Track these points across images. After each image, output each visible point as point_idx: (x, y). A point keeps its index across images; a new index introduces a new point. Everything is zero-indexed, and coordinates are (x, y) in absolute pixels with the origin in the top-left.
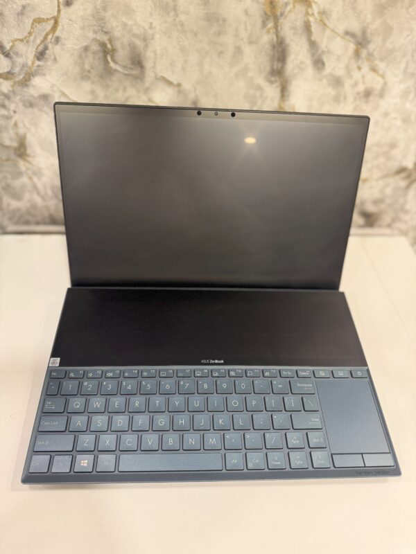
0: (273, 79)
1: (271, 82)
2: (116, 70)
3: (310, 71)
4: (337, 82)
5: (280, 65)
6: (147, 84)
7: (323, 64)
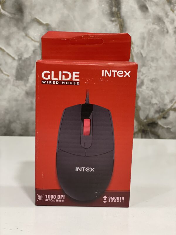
0: (113, 19)
1: (113, 21)
2: (4, 15)
3: (138, 13)
4: (159, 20)
5: (116, 9)
6: (25, 24)
7: (147, 8)
